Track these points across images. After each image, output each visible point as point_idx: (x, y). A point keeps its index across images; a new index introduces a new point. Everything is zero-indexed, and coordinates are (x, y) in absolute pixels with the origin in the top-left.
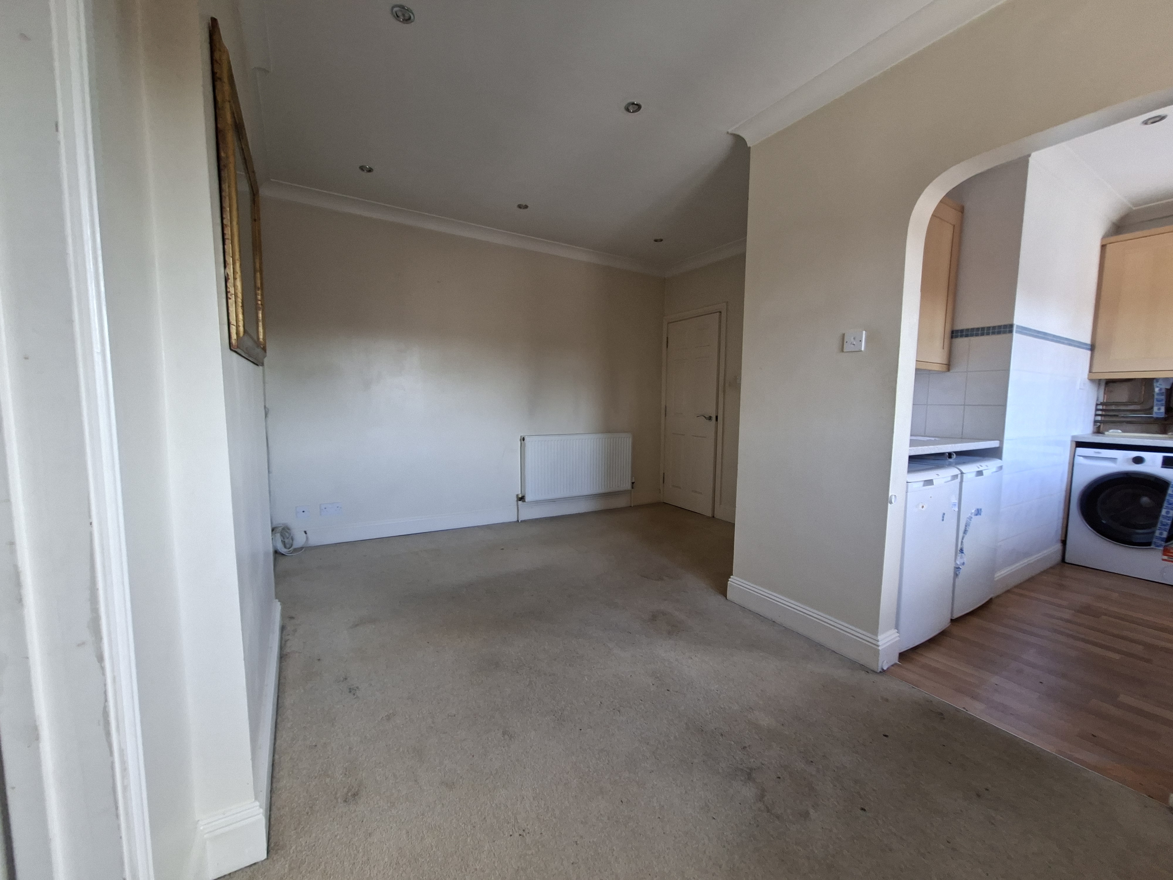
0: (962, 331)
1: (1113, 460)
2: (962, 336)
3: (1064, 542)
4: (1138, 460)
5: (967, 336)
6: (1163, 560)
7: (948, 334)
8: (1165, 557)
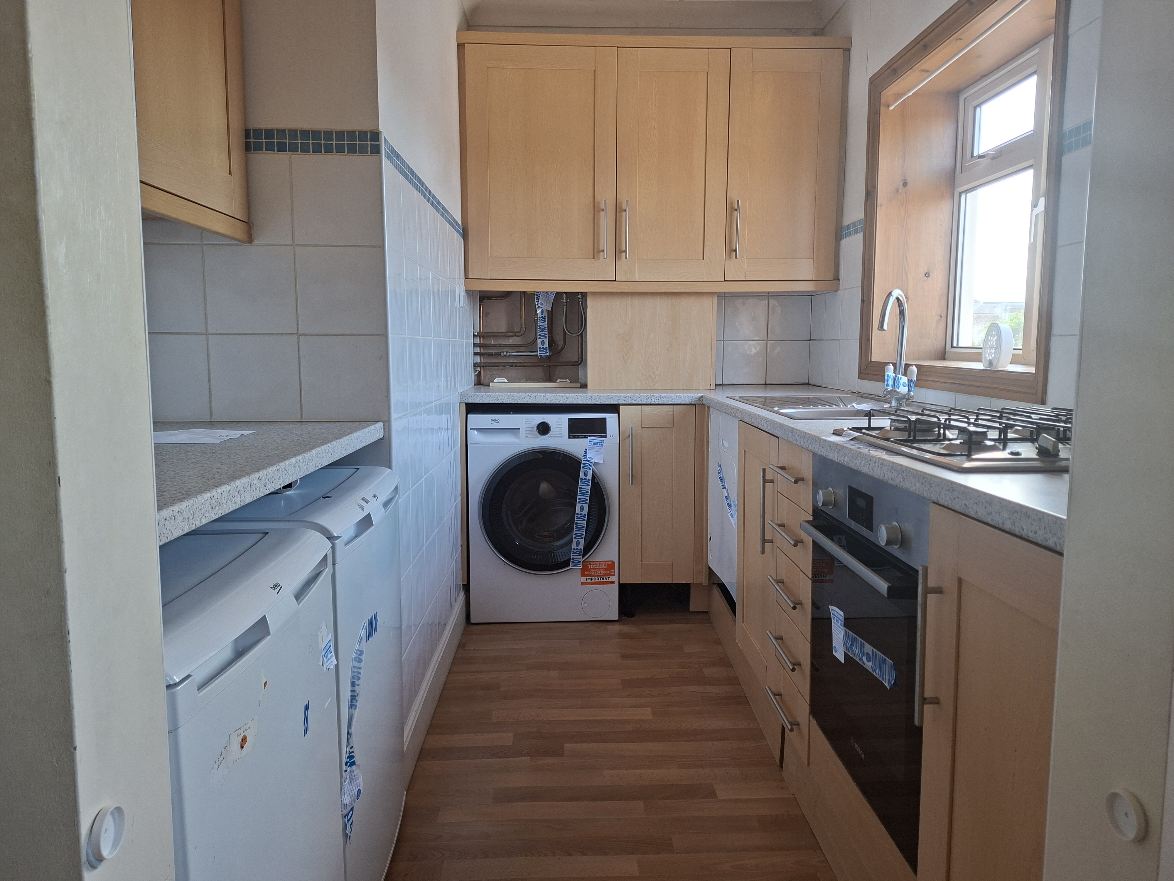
0: (269, 133)
1: (514, 430)
2: (270, 148)
3: (467, 588)
4: (544, 429)
5: (282, 148)
6: (582, 584)
7: (237, 140)
8: (584, 579)
